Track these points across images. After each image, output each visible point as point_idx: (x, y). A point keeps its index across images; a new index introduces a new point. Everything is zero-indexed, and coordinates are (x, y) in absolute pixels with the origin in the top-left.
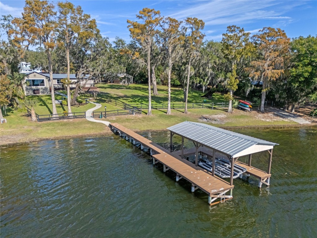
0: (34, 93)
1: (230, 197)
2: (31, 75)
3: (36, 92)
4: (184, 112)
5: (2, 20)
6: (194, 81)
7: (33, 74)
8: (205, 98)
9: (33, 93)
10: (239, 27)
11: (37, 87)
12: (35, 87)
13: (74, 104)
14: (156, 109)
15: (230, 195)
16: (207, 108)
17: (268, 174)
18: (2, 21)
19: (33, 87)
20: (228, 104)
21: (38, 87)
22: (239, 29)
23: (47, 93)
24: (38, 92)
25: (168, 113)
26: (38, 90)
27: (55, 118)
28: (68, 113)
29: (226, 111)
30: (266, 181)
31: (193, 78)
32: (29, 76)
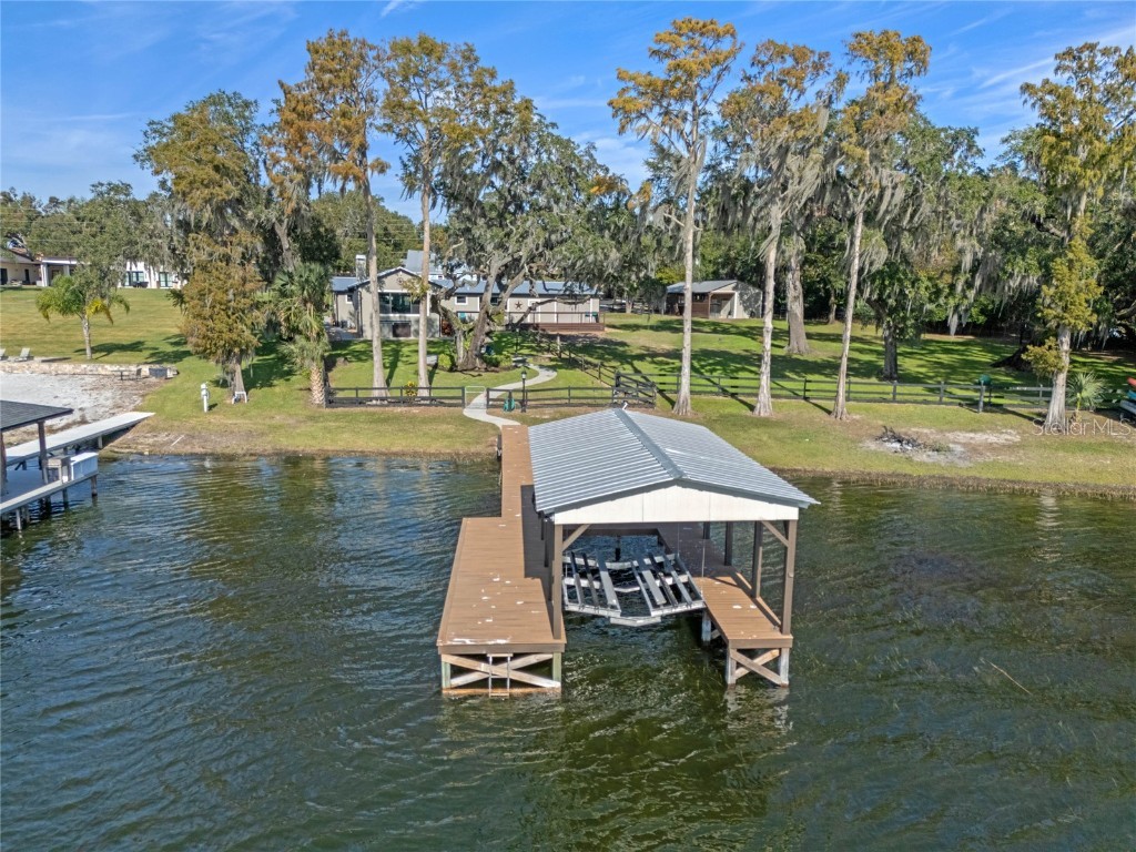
0: (395, 335)
1: (552, 685)
2: (389, 278)
3: (399, 331)
4: (831, 409)
5: (273, 112)
6: (907, 292)
7: (394, 276)
8: (1003, 369)
9: (391, 334)
10: (1114, 45)
11: (403, 315)
12: (397, 315)
13: (470, 366)
14: (733, 395)
15: (549, 675)
16: (960, 404)
17: (779, 633)
18: (274, 115)
19: (391, 315)
20: (1048, 394)
21: (408, 315)
22: (1116, 57)
23: (433, 336)
24: (405, 331)
25: (756, 412)
26: (406, 325)
27: (376, 399)
28: (417, 389)
29: (1040, 419)
30: (774, 665)
31: (900, 280)
32: (384, 283)
